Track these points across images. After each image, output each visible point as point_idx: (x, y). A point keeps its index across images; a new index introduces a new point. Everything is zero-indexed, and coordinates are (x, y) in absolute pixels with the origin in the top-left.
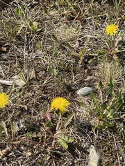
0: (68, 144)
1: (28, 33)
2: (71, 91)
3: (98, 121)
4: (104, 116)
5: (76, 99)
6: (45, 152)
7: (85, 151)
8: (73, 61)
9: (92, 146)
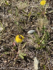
0: (24, 56)
1: (5, 6)
2: (25, 32)
3: (38, 45)
4: (41, 43)
5: (27, 36)
6: (13, 61)
7: (32, 60)
8: (26, 18)
9: (35, 57)
